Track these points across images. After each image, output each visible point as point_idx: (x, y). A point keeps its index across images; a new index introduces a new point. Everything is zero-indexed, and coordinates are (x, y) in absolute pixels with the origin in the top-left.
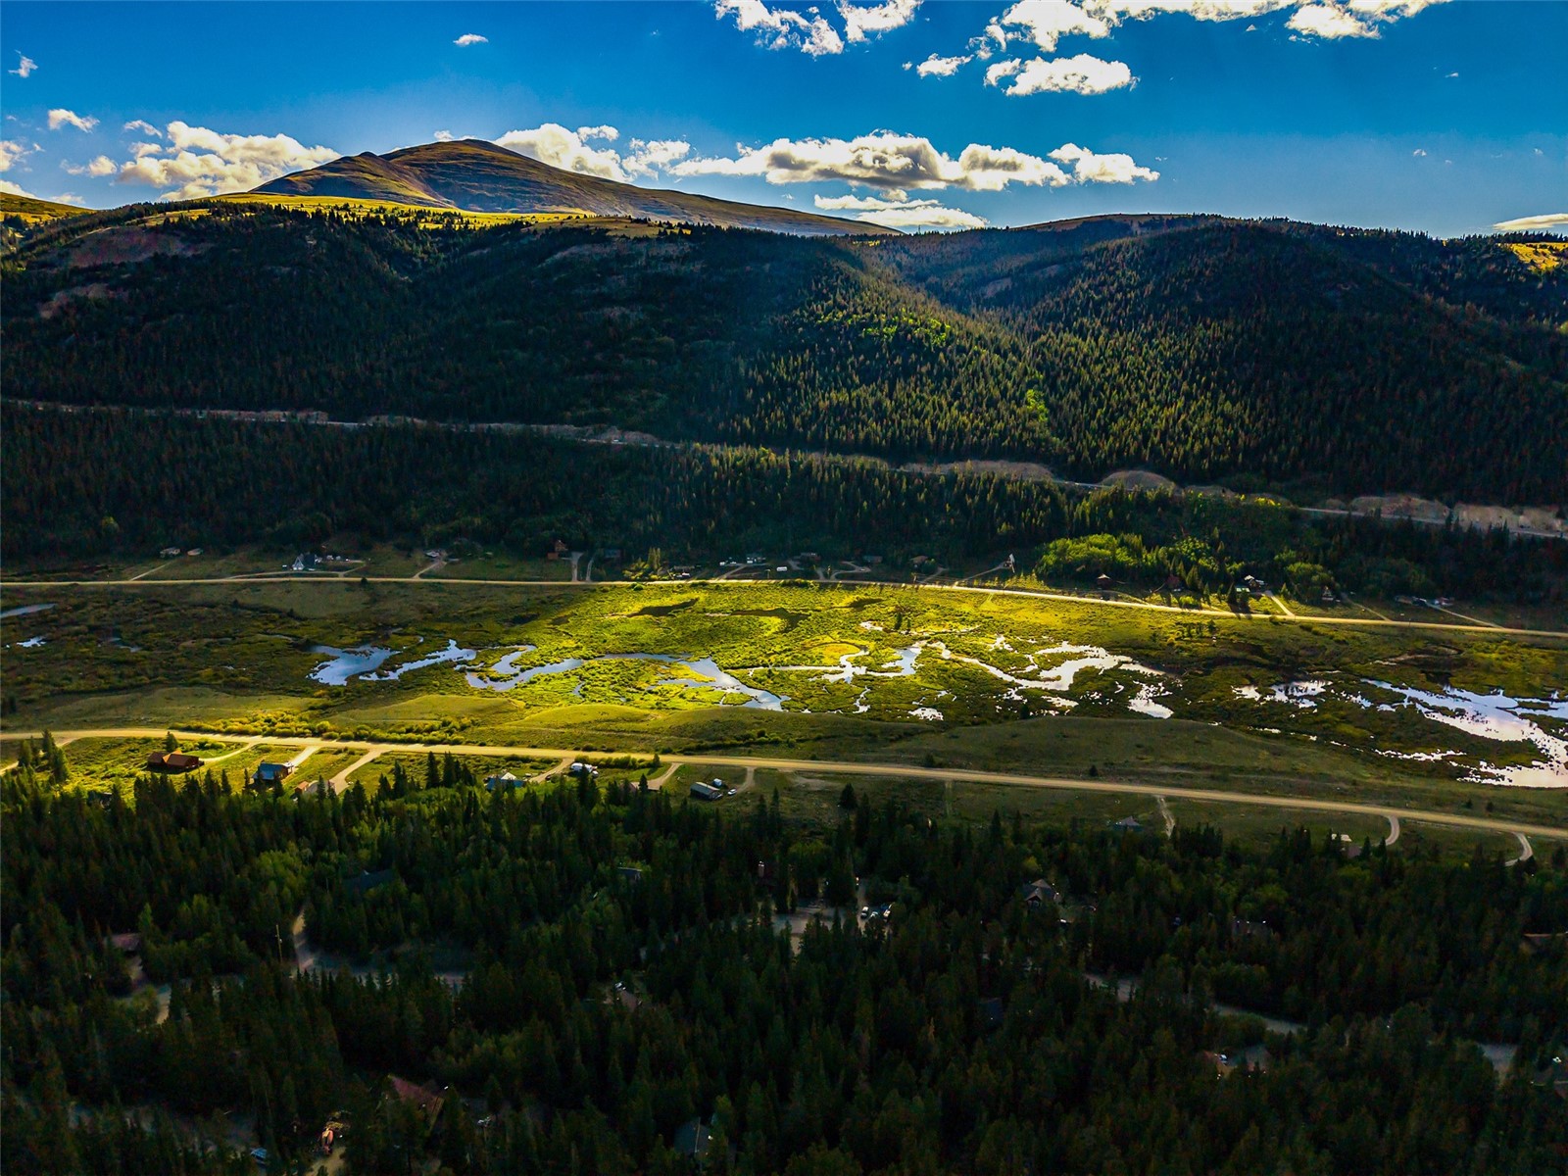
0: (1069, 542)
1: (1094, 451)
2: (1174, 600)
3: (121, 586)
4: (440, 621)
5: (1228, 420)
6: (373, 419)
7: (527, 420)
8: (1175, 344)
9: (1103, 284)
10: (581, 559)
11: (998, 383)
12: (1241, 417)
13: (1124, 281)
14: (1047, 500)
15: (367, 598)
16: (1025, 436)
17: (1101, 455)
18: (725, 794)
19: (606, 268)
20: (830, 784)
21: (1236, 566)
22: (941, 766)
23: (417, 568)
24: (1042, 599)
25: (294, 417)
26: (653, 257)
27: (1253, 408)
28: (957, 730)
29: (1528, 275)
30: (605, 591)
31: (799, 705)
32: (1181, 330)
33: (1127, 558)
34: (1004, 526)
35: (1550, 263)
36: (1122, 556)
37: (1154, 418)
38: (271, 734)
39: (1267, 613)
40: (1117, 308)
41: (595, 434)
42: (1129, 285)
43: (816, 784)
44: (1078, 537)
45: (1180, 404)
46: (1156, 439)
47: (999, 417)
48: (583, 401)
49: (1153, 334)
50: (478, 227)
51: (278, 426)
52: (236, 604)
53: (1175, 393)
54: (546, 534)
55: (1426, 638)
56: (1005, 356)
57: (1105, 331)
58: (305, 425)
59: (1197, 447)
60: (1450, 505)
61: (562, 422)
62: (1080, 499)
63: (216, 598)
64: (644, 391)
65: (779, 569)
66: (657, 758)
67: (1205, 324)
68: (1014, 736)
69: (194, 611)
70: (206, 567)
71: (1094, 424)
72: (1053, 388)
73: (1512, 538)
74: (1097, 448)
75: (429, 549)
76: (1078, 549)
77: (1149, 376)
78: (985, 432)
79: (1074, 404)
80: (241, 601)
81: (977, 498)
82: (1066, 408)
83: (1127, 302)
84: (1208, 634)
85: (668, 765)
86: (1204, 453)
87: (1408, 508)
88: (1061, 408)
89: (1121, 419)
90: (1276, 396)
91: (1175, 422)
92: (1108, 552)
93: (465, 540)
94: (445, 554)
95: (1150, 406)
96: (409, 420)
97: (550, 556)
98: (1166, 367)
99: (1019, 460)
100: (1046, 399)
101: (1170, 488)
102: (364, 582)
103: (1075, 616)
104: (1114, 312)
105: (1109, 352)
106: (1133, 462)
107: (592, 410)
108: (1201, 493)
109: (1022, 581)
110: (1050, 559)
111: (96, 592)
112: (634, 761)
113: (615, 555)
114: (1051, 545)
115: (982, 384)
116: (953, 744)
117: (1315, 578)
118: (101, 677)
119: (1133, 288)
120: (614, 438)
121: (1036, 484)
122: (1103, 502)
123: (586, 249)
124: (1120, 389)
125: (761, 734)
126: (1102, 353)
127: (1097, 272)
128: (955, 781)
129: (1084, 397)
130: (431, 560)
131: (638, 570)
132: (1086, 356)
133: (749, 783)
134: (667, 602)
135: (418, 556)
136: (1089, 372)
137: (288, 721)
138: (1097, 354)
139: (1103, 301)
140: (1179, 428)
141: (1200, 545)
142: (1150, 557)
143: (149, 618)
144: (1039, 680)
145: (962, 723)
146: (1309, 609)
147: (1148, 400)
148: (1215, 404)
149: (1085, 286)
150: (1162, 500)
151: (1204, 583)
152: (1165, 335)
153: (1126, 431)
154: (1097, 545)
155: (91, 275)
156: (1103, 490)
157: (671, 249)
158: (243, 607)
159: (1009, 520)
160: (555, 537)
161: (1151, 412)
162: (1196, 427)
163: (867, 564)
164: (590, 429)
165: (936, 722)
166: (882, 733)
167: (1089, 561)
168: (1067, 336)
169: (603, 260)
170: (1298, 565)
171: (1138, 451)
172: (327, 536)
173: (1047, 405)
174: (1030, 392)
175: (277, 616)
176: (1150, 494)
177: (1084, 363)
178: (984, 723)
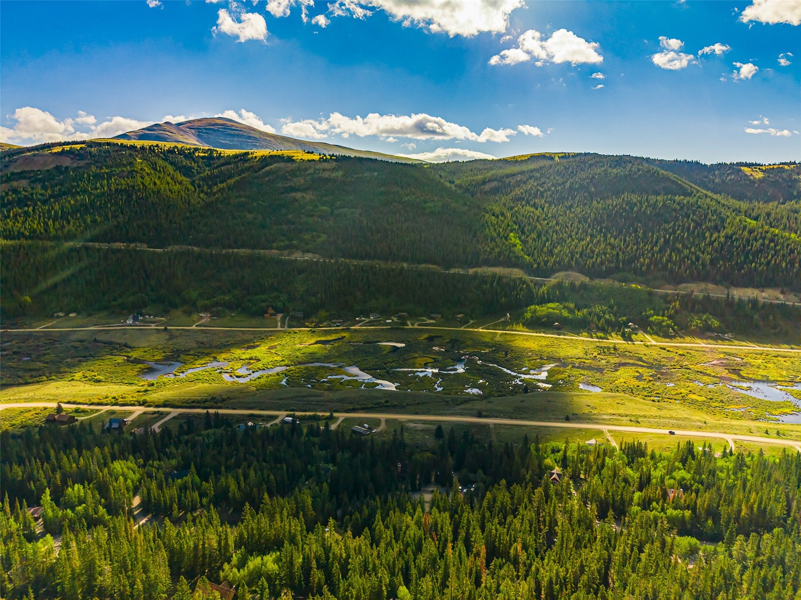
0: (537, 307)
1: (546, 263)
2: (594, 335)
3: (31, 332)
4: (206, 348)
5: (613, 247)
6: (172, 247)
7: (254, 247)
8: (583, 211)
9: (544, 183)
10: (282, 318)
11: (495, 230)
12: (619, 245)
13: (555, 182)
14: (525, 286)
15: (167, 337)
16: (511, 255)
17: (550, 264)
18: (371, 432)
19: (293, 173)
20: (427, 426)
21: (624, 318)
22: (486, 417)
23: (194, 322)
24: (526, 335)
25: (129, 246)
26: (317, 169)
27: (625, 241)
28: (492, 399)
29: (750, 180)
30: (296, 333)
31: (405, 388)
32: (585, 204)
33: (568, 315)
34: (503, 299)
35: (760, 175)
36: (565, 313)
37: (576, 246)
38: (116, 404)
39: (642, 341)
40: (552, 194)
41: (289, 255)
42: (557, 184)
43: (420, 426)
44: (541, 304)
45: (588, 239)
46: (578, 256)
47: (497, 246)
48: (282, 238)
49: (571, 207)
50: (226, 155)
51: (119, 250)
52: (95, 340)
53: (585, 234)
54: (264, 304)
55: (724, 353)
56: (497, 217)
57: (547, 205)
58: (135, 251)
59: (599, 260)
60: (728, 288)
61: (272, 248)
62: (541, 286)
63: (85, 337)
64: (314, 233)
65: (387, 321)
66: (332, 415)
67: (597, 201)
68: (523, 401)
69: (72, 344)
70: (79, 321)
71: (545, 249)
72: (523, 232)
73: (761, 304)
74: (547, 261)
75: (200, 313)
76: (543, 310)
77: (571, 226)
78: (491, 253)
79: (534, 240)
80: (97, 339)
81: (488, 285)
82: (530, 241)
83: (557, 191)
84: (613, 352)
85: (338, 418)
86: (602, 263)
87: (706, 289)
88: (528, 242)
89: (559, 247)
90: (636, 235)
91: (587, 248)
92: (558, 312)
93: (220, 308)
94: (209, 315)
95: (573, 240)
96: (190, 247)
97: (266, 315)
98: (580, 222)
99: (509, 267)
100: (520, 238)
101: (587, 280)
102: (166, 329)
103: (544, 343)
104: (551, 196)
105: (550, 215)
106: (567, 268)
107: (287, 242)
108: (603, 282)
109: (515, 327)
110: (528, 315)
111: (17, 335)
112: (319, 416)
113: (300, 314)
114: (528, 309)
115: (487, 230)
116: (489, 406)
117: (664, 324)
118: (19, 377)
119: (560, 185)
120: (298, 256)
121: (519, 278)
122: (554, 287)
123: (282, 165)
124: (556, 232)
125: (386, 402)
126: (546, 216)
127: (541, 177)
128: (495, 424)
129: (539, 236)
130: (202, 318)
131: (313, 322)
132: (538, 217)
133: (383, 426)
134: (329, 338)
135: (195, 317)
136: (541, 224)
137: (125, 398)
138: (544, 216)
139: (545, 191)
140: (588, 251)
141: (605, 308)
142: (579, 314)
143: (47, 348)
144: (530, 374)
145: (493, 396)
146: (663, 339)
147: (572, 237)
148: (606, 239)
149: (536, 184)
150: (584, 286)
151: (608, 327)
152: (577, 207)
153: (562, 253)
154: (552, 308)
155: (21, 176)
156: (553, 281)
157: (326, 165)
158: (99, 342)
159: (506, 296)
160: (268, 307)
161: (574, 243)
162: (597, 250)
163: (432, 318)
164: (286, 252)
165: (479, 395)
166: (452, 401)
167: (548, 316)
168: (528, 208)
169: (292, 170)
170: (655, 317)
171: (569, 262)
172: (145, 306)
173: (520, 241)
174: (512, 234)
175: (118, 346)
176: (577, 283)
177: (538, 220)
178: (505, 395)
